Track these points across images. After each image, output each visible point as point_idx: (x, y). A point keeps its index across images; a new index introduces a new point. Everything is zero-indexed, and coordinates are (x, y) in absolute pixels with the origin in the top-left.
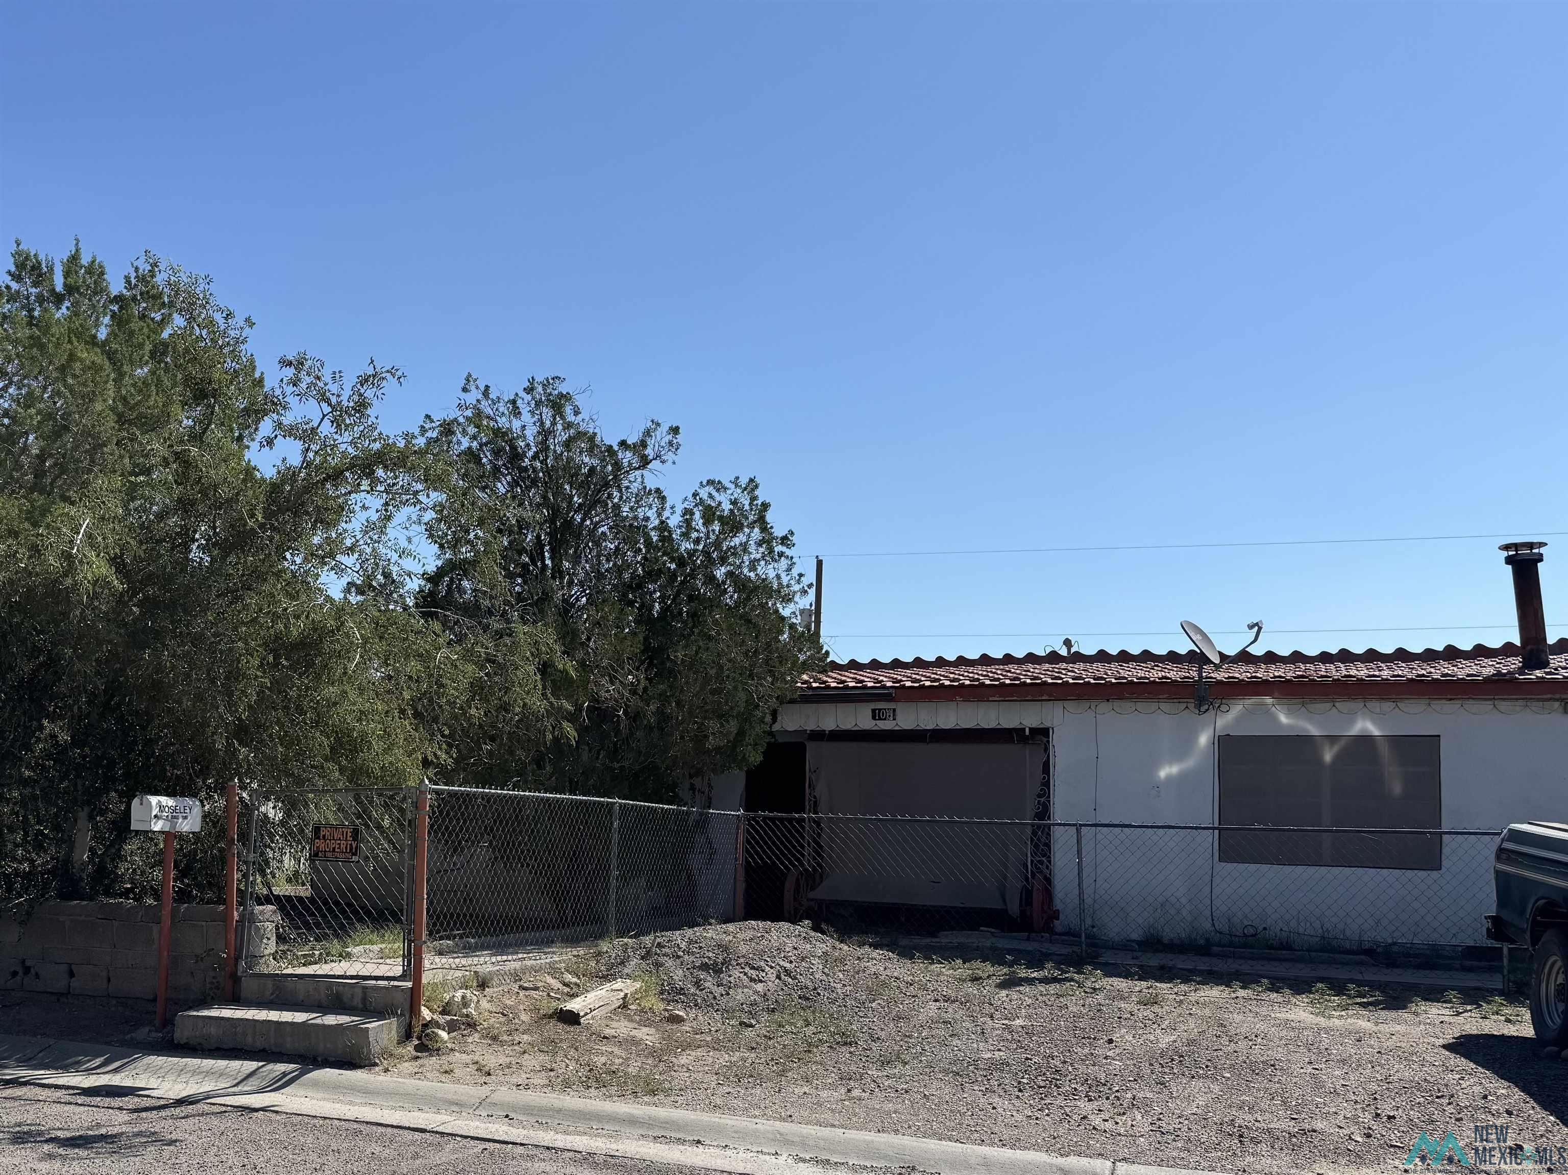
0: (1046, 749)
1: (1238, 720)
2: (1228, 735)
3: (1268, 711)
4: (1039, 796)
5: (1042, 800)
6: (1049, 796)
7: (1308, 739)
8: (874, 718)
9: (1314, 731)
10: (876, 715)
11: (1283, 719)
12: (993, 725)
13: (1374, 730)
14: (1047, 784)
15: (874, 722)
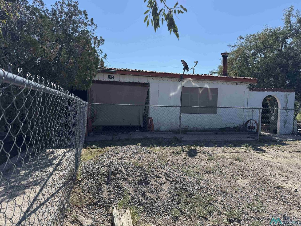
0: (148, 88)
1: (185, 83)
2: (183, 86)
3: (191, 82)
4: (147, 99)
5: (147, 100)
6: (148, 99)
7: (197, 88)
8: (108, 78)
9: (198, 86)
10: (109, 77)
11: (193, 84)
12: (137, 82)
13: (208, 87)
14: (148, 96)
15: (108, 79)
